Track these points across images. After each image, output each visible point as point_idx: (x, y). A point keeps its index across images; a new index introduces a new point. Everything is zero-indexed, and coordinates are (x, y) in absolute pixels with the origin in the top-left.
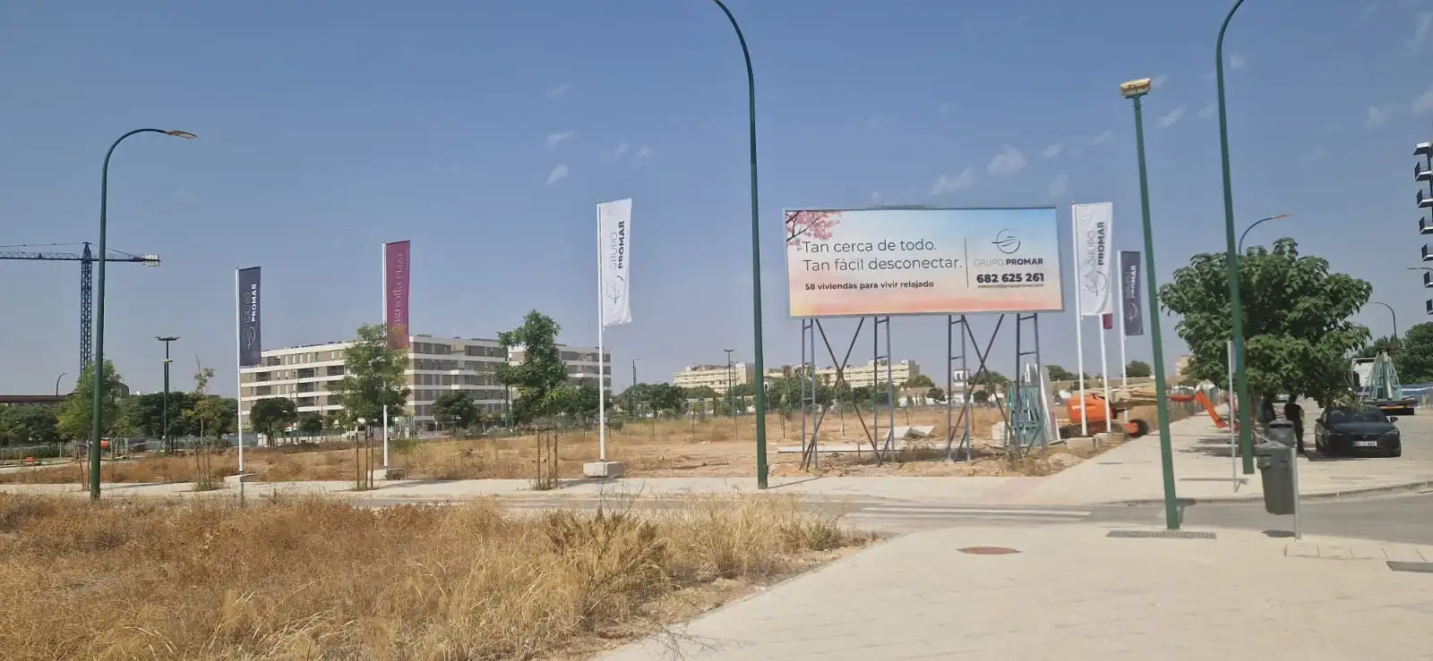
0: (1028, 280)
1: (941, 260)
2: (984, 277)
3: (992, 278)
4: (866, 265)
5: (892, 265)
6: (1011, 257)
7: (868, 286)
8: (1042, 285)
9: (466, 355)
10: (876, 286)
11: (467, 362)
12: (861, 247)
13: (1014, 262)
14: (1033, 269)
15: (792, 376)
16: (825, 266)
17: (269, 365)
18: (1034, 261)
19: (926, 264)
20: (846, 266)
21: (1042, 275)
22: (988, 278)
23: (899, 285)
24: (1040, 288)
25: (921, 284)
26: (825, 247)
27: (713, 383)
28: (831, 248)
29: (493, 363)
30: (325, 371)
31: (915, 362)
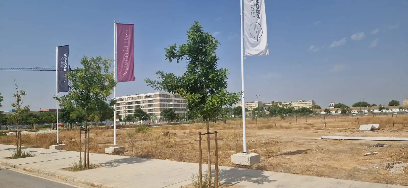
9: (175, 98)
11: (175, 100)
15: (275, 105)
17: (120, 101)
27: (248, 107)
29: (183, 100)
30: (135, 103)
31: (314, 101)
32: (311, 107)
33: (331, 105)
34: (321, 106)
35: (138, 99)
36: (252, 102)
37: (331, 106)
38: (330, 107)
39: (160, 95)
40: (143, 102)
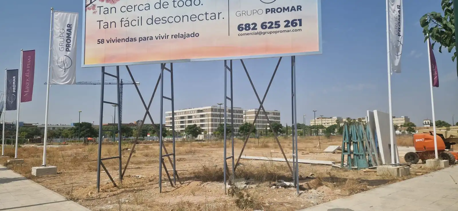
0: (286, 26)
1: (206, 14)
2: (244, 26)
3: (252, 27)
4: (144, 22)
5: (165, 20)
6: (270, 6)
7: (145, 39)
8: (300, 30)
10: (152, 38)
12: (141, 8)
13: (273, 11)
14: (290, 16)
16: (113, 24)
18: (293, 8)
19: (192, 18)
20: (129, 24)
21: (300, 20)
22: (247, 27)
23: (170, 37)
24: (299, 32)
25: (189, 36)
26: (113, 9)
28: (118, 9)
29: (238, 115)
30: (187, 117)
31: (407, 117)
32: (403, 124)
33: (426, 122)
34: (415, 124)
35: (190, 113)
36: (330, 117)
37: (426, 124)
38: (424, 125)
39: (212, 110)
40: (195, 117)
